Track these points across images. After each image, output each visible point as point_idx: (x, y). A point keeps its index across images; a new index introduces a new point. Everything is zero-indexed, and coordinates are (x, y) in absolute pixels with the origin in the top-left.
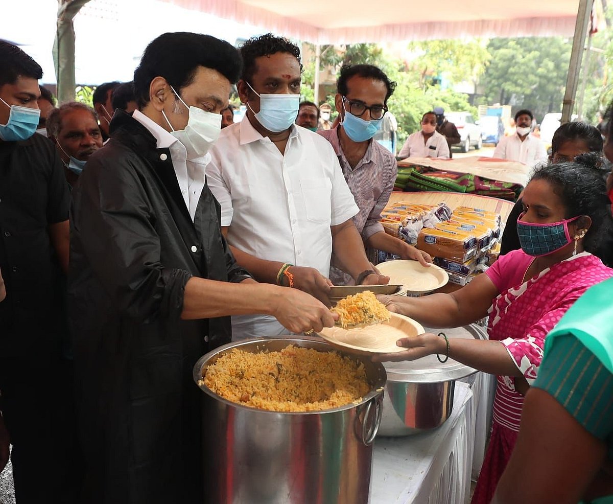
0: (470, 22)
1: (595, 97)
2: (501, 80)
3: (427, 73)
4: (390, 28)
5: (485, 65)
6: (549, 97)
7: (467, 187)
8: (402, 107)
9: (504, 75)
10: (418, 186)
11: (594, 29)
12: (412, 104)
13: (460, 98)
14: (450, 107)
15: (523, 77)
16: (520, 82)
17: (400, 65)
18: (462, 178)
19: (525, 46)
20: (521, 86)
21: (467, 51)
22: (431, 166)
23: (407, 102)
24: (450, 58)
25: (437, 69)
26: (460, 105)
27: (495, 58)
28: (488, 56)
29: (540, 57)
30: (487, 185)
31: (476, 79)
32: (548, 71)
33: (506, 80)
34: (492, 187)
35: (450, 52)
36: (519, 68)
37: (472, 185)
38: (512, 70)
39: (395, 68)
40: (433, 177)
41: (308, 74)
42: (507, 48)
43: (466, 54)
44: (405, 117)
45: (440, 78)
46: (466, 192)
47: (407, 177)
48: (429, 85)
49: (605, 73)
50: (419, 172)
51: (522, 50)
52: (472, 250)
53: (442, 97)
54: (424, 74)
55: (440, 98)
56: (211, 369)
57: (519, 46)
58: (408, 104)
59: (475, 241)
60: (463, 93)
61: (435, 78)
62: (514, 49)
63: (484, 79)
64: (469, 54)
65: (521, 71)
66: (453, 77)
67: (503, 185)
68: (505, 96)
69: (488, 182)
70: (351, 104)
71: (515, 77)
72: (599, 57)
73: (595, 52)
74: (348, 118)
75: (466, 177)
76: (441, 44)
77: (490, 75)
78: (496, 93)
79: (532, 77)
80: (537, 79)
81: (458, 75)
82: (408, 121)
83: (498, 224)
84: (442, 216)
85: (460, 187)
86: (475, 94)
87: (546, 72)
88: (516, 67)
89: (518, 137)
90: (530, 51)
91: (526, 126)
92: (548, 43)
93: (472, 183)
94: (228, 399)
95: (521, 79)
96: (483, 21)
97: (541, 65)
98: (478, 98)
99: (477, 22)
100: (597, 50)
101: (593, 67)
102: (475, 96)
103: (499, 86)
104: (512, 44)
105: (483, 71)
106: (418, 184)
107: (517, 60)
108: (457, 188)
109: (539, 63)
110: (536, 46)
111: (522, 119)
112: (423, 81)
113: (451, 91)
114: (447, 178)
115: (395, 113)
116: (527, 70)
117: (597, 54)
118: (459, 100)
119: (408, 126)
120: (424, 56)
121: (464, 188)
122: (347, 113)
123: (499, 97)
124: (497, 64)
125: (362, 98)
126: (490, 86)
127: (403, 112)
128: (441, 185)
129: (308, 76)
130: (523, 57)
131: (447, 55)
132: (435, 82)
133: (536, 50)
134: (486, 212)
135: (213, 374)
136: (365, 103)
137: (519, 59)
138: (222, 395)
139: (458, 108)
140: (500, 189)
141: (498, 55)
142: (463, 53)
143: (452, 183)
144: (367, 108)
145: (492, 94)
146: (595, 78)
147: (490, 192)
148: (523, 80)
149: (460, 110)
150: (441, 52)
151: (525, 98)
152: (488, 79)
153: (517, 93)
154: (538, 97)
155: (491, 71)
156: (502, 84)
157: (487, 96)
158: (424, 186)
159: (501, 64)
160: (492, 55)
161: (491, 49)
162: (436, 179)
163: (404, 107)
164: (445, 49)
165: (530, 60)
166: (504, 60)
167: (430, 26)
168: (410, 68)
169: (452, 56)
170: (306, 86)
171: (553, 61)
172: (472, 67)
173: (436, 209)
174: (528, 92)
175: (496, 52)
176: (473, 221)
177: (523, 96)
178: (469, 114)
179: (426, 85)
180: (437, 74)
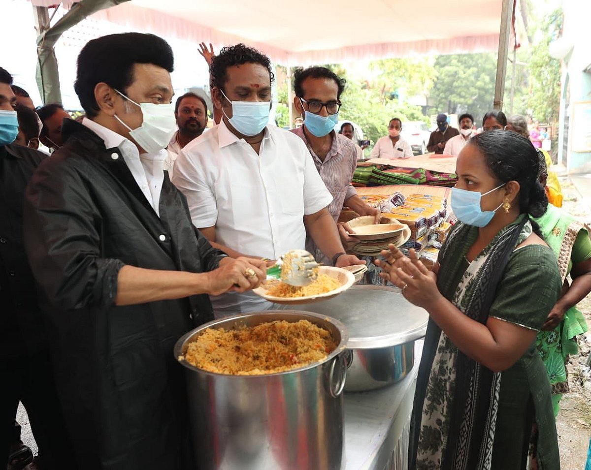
0: (416, 43)
1: (523, 103)
2: (447, 94)
3: (386, 89)
4: (350, 50)
5: (433, 80)
6: (488, 105)
7: (420, 179)
8: (366, 120)
9: (450, 89)
10: (379, 181)
11: (517, 45)
12: (375, 116)
13: (415, 109)
14: (408, 117)
15: (466, 90)
16: (463, 94)
17: (362, 83)
18: (415, 172)
19: (465, 63)
20: (464, 97)
21: (417, 69)
22: (390, 164)
23: (370, 115)
24: (404, 76)
25: (394, 85)
26: (415, 116)
27: (441, 74)
28: (435, 73)
29: (478, 72)
30: (436, 177)
31: (427, 93)
32: (485, 83)
33: (452, 93)
34: (441, 178)
35: (404, 71)
36: (462, 82)
37: (424, 178)
38: (455, 84)
39: (358, 86)
40: (391, 173)
41: (283, 94)
42: (451, 66)
43: (417, 72)
44: (370, 127)
45: (397, 93)
46: (419, 184)
47: (369, 174)
48: (388, 100)
49: (530, 83)
50: (380, 170)
51: (462, 67)
52: (423, 228)
53: (400, 110)
54: (383, 91)
55: (398, 111)
56: (192, 346)
57: (460, 64)
58: (372, 116)
59: (425, 221)
60: (417, 106)
61: (393, 94)
62: (457, 66)
63: (434, 93)
64: (420, 72)
65: (463, 85)
66: (408, 92)
67: (450, 177)
68: (452, 107)
69: (438, 175)
70: (308, 103)
71: (459, 90)
72: (525, 70)
73: (521, 65)
74: (308, 117)
75: (418, 171)
76: (395, 64)
77: (438, 89)
78: (444, 104)
79: (472, 90)
80: (477, 91)
81: (412, 90)
82: (372, 131)
83: (444, 206)
84: (397, 203)
85: (414, 180)
86: (427, 106)
87: (483, 84)
88: (459, 81)
89: (462, 137)
90: (469, 67)
91: (468, 128)
92: (484, 59)
93: (424, 176)
94: (208, 370)
95: (464, 91)
96: (427, 41)
97: (479, 79)
98: (430, 110)
99: (422, 42)
100: (522, 63)
101: (520, 78)
102: (428, 108)
103: (446, 98)
104: (454, 62)
105: (432, 85)
106: (379, 179)
107: (459, 75)
108: (412, 181)
109: (477, 77)
110: (474, 63)
111: (464, 122)
112: (383, 96)
113: (407, 104)
114: (403, 173)
115: (361, 125)
116: (468, 83)
117: (523, 67)
118: (414, 112)
119: (373, 136)
120: (382, 75)
121: (417, 180)
122: (306, 112)
123: (447, 108)
124: (443, 80)
125: (317, 97)
126: (439, 98)
127: (367, 124)
128: (398, 179)
129: (283, 96)
130: (465, 73)
131: (401, 74)
132: (392, 97)
133: (474, 66)
134: (434, 197)
135: (193, 350)
136: (320, 101)
137: (461, 74)
138: (202, 367)
139: (414, 118)
140: (447, 179)
141: (444, 71)
142: (414, 70)
143: (406, 177)
144: (323, 105)
145: (441, 106)
146: (522, 87)
147: (439, 183)
148: (466, 92)
149: (415, 120)
150: (395, 70)
151: (468, 108)
152: (437, 93)
153: (461, 103)
154: (478, 106)
155: (439, 86)
156: (448, 96)
157: (437, 107)
158: (384, 180)
159: (447, 80)
160: (439, 72)
161: (438, 67)
162: (394, 174)
163: (369, 119)
164: (399, 68)
165: (470, 75)
166: (449, 76)
167: (383, 47)
168: (371, 85)
169: (405, 74)
170: (282, 104)
171: (488, 75)
172: (423, 83)
173: (392, 197)
174: (470, 102)
175: (442, 69)
176: (423, 205)
177: (466, 106)
178: (424, 123)
179: (386, 100)
180: (394, 89)
